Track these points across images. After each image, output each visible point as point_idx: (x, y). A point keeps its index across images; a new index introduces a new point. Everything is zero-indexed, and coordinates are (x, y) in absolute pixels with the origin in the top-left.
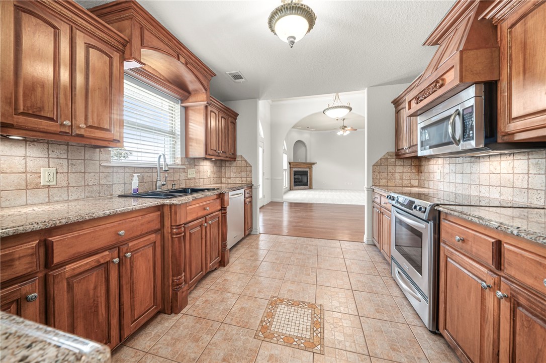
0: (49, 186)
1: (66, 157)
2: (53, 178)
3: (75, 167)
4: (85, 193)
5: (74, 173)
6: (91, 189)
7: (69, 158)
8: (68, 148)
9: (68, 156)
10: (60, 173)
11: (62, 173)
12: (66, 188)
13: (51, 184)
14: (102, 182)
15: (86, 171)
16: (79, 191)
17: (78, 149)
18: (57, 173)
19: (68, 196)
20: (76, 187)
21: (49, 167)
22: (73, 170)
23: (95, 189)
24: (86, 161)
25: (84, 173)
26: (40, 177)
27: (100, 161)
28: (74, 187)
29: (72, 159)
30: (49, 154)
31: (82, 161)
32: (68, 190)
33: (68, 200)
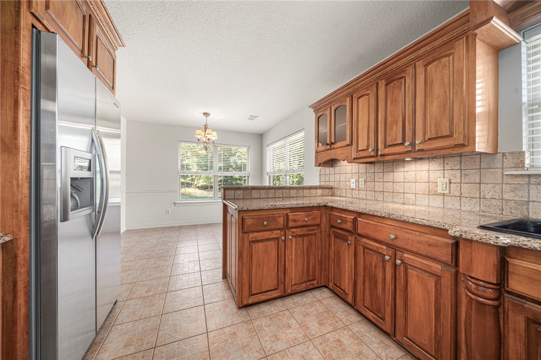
0: (444, 194)
1: (459, 167)
2: (446, 187)
3: (468, 177)
4: (480, 206)
5: (467, 183)
6: (489, 203)
7: (462, 168)
8: (461, 159)
9: (461, 167)
10: (454, 183)
11: (455, 183)
12: (459, 198)
13: (445, 192)
14: (506, 196)
15: (482, 182)
16: (473, 203)
17: (472, 158)
18: (450, 183)
19: (461, 205)
20: (469, 199)
21: (444, 178)
22: (467, 180)
23: (494, 204)
24: (482, 170)
25: (480, 183)
26: (437, 186)
27: (503, 168)
28: (466, 197)
29: (465, 170)
30: (444, 167)
31: (478, 170)
32: (460, 199)
33: (460, 209)
